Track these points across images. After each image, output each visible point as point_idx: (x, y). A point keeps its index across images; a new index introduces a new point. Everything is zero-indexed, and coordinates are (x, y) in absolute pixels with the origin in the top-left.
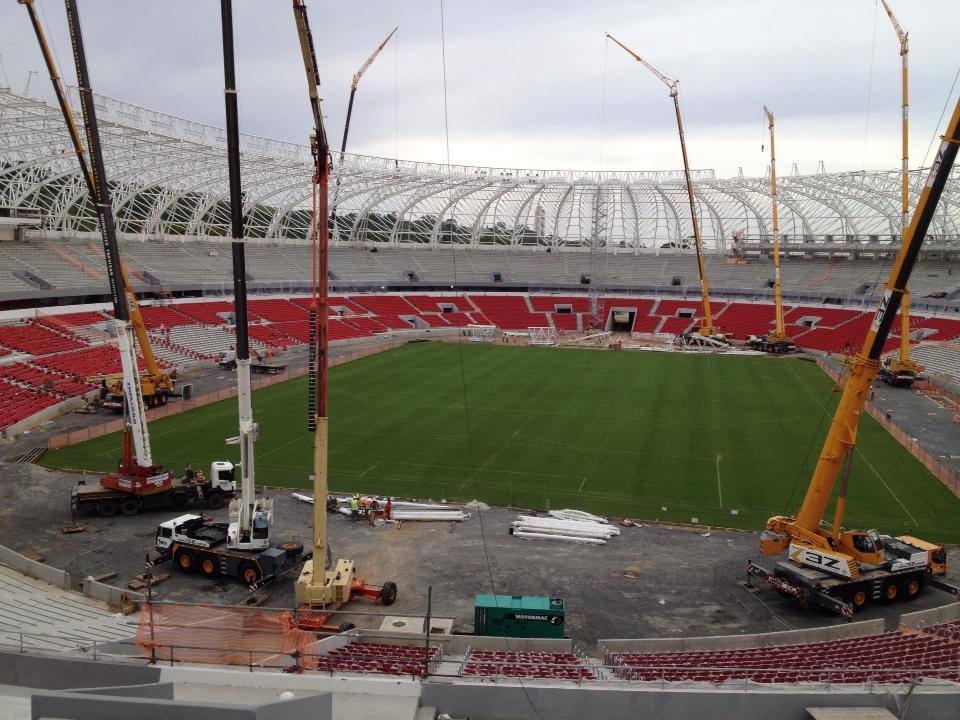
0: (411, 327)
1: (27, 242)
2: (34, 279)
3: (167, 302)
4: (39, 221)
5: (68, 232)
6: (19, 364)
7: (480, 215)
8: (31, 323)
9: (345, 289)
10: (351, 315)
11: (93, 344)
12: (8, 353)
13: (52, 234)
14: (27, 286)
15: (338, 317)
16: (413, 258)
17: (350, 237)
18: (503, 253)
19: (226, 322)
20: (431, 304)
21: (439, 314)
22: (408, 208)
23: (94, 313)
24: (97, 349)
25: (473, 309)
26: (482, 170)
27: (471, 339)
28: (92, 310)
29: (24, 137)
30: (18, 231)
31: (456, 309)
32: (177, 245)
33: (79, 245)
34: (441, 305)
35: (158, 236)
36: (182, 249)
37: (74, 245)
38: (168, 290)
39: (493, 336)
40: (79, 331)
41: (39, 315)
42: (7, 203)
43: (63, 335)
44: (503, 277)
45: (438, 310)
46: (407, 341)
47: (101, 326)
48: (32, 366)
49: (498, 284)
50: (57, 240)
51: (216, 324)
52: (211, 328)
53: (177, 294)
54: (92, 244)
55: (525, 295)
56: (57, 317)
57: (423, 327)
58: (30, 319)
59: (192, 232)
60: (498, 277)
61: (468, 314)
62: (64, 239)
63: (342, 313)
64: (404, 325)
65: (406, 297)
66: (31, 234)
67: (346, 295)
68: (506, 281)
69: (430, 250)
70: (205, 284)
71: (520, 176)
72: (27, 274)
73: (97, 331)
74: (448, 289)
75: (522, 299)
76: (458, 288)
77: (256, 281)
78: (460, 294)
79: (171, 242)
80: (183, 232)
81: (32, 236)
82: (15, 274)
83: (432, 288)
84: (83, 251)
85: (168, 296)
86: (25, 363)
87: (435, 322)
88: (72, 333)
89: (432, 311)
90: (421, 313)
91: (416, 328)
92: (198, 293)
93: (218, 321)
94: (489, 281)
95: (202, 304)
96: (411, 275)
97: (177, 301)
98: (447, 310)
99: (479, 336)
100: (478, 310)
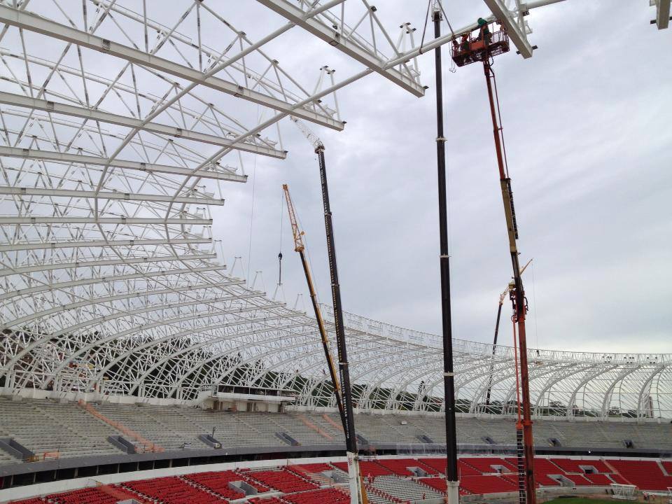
0: (559, 485)
1: (285, 414)
2: (288, 438)
3: (372, 458)
4: (294, 399)
5: (311, 407)
6: (274, 499)
7: (608, 393)
8: (283, 469)
9: (501, 452)
10: (508, 473)
11: (323, 487)
12: (268, 490)
13: (301, 408)
14: (284, 443)
15: (498, 474)
16: (555, 428)
17: (502, 411)
18: (631, 424)
19: (413, 475)
20: (574, 466)
21: (582, 475)
22: (547, 388)
23: (324, 464)
24: (325, 491)
25: (612, 472)
26: (630, 356)
27: (614, 496)
28: (323, 462)
29: (316, 345)
30: (280, 406)
31: (596, 471)
32: (380, 416)
33: (317, 416)
34: (582, 467)
35: (367, 410)
36: (383, 419)
37: (314, 416)
38: (373, 449)
39: (635, 495)
40: (313, 476)
41: (289, 464)
42: (276, 387)
43: (303, 479)
44: (635, 444)
45: (580, 471)
46: (558, 496)
47: (328, 473)
48: (282, 500)
49: (630, 450)
50: (304, 413)
51: (407, 476)
52: (403, 479)
53: (380, 452)
54: (325, 416)
55: (657, 460)
56: (301, 466)
57: (569, 485)
58: (283, 467)
59: (389, 407)
60: (630, 445)
61: (607, 475)
62: (309, 412)
63: (500, 470)
64: (554, 483)
65: (552, 460)
66: (288, 408)
67: (502, 457)
68: (638, 447)
69: (567, 421)
70: (398, 445)
71: (665, 360)
72: (284, 435)
73: (325, 477)
74: (586, 454)
75: (654, 463)
76: (594, 453)
77: (434, 444)
78: (597, 458)
79: (376, 415)
80: (383, 407)
81: (288, 409)
82: (277, 435)
83: (573, 453)
84: (319, 420)
85: (373, 453)
86: (278, 498)
87: (579, 481)
88: (309, 478)
89: (575, 471)
90: (567, 473)
91: (563, 486)
92: (393, 452)
93: (408, 474)
94: (623, 448)
95: (396, 460)
96: (554, 442)
97: (379, 457)
98: (588, 472)
99: (621, 494)
100: (615, 472)
